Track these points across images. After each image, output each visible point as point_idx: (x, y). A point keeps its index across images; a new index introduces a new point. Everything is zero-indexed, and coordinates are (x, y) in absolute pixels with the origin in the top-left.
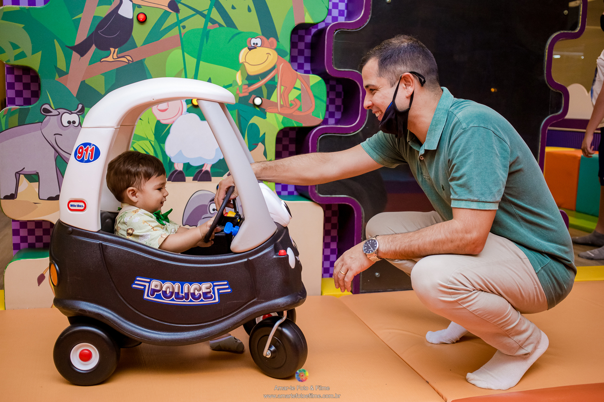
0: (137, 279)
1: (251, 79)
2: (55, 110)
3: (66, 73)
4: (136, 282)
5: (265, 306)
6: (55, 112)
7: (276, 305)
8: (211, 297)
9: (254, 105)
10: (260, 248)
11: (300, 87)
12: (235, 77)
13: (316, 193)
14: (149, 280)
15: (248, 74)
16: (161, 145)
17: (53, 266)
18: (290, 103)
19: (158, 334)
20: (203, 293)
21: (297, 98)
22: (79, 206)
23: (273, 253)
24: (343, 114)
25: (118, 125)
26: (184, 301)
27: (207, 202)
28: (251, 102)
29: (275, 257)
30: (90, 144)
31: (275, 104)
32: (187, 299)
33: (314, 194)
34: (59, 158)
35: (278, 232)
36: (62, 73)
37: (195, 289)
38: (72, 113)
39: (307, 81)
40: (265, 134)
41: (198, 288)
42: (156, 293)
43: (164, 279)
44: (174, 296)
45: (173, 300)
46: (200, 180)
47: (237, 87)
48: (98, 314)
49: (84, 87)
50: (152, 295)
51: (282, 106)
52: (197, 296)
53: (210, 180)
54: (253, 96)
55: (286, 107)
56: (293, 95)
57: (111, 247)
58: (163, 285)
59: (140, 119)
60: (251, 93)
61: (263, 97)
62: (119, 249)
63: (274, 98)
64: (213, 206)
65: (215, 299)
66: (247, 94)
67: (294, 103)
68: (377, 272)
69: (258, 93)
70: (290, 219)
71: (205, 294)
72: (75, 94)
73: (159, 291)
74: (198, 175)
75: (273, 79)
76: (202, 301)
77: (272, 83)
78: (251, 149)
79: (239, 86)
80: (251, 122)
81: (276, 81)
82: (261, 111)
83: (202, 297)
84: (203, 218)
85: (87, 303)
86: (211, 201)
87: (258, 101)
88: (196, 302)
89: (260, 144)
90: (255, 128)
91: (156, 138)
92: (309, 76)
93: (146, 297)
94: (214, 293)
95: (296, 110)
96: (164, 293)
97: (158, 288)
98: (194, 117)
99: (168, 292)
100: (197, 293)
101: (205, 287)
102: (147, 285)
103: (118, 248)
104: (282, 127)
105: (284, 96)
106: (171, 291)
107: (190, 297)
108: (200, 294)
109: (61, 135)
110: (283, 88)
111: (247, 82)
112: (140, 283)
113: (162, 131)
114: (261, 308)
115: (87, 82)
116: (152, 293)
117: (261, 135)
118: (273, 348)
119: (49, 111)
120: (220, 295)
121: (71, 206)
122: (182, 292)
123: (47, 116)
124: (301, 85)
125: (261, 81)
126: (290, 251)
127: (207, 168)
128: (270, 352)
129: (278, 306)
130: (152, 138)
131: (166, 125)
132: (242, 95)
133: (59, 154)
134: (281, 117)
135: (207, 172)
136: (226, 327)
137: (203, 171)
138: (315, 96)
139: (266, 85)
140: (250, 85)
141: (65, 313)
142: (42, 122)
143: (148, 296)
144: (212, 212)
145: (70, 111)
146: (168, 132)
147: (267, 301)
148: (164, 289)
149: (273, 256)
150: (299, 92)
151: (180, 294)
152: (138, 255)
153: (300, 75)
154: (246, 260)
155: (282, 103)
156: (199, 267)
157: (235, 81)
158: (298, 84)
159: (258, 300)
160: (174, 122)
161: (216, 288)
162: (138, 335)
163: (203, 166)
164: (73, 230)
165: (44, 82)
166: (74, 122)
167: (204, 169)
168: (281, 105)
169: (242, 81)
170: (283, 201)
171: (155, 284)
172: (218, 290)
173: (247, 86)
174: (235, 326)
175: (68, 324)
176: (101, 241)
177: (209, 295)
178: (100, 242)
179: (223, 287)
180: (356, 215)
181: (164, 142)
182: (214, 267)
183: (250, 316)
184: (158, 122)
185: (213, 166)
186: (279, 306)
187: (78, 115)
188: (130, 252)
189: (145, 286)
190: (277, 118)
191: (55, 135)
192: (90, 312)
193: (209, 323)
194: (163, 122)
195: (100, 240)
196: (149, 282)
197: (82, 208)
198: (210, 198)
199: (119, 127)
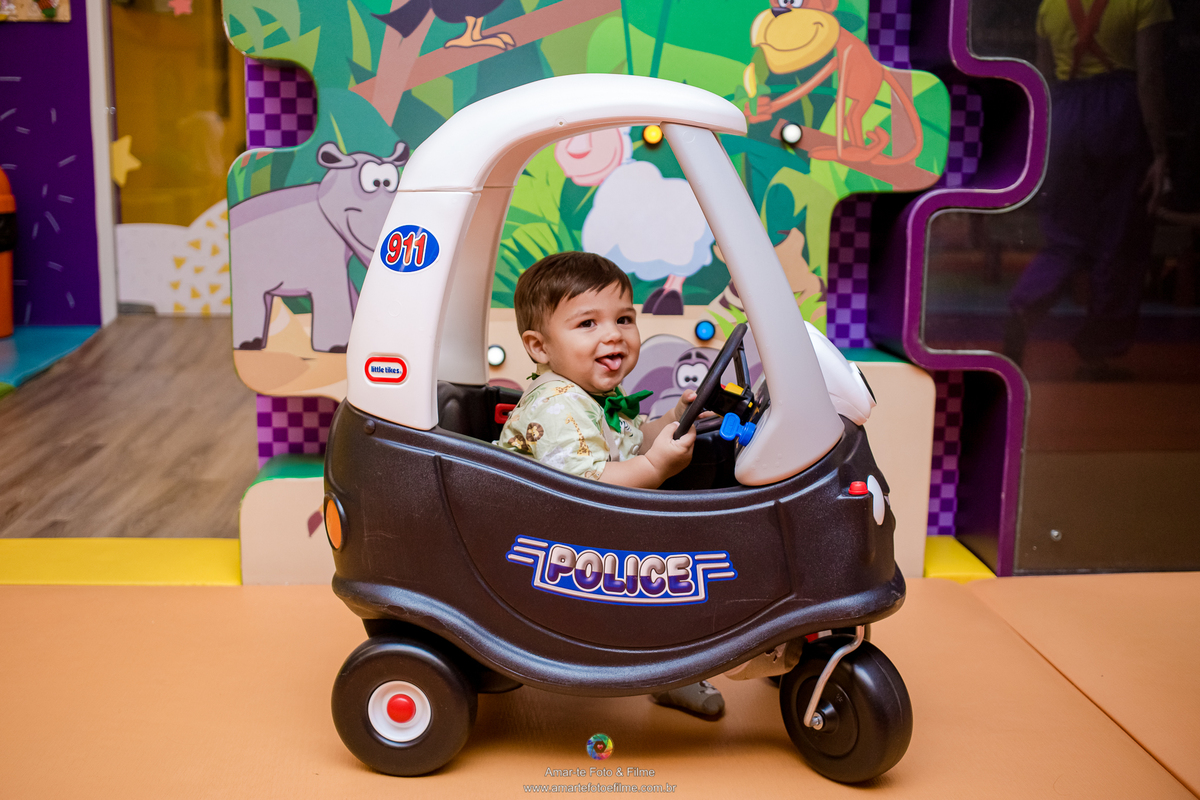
0: (519, 540)
1: (778, 82)
2: (349, 155)
3: (372, 75)
4: (515, 549)
5: (814, 613)
6: (347, 161)
7: (841, 611)
8: (689, 588)
9: (784, 142)
10: (805, 477)
11: (888, 101)
12: (742, 78)
13: (919, 345)
14: (545, 545)
15: (771, 72)
16: (575, 232)
17: (331, 505)
18: (865, 137)
19: (564, 668)
20: (669, 578)
21: (882, 127)
22: (390, 370)
23: (835, 490)
24: (981, 164)
25: (478, 185)
26: (625, 596)
27: (672, 363)
28: (775, 135)
29: (840, 497)
30: (415, 229)
31: (832, 141)
32: (632, 590)
33: (915, 347)
34: (354, 259)
35: (847, 438)
36: (362, 75)
37: (652, 568)
38: (383, 163)
39: (906, 87)
40: (805, 208)
41: (659, 567)
42: (560, 575)
43: (580, 544)
44: (601, 583)
45: (599, 592)
46: (659, 312)
47: (745, 101)
48: (431, 619)
49: (409, 103)
50: (553, 578)
51: (846, 145)
52: (655, 585)
53: (680, 312)
54: (782, 122)
55: (857, 146)
56: (874, 117)
57: (460, 465)
58: (577, 557)
59: (526, 173)
60: (777, 116)
61: (804, 125)
62: (480, 472)
63: (830, 126)
64: (686, 371)
65: (696, 593)
66: (767, 117)
67: (875, 138)
68: (1056, 529)
69: (793, 114)
70: (872, 406)
71: (674, 581)
72: (389, 121)
73: (568, 570)
74: (655, 302)
75: (827, 82)
76: (666, 595)
77: (824, 91)
78: (776, 242)
79: (750, 99)
80: (776, 180)
81: (835, 85)
82: (799, 156)
83: (667, 588)
84: (665, 398)
85: (405, 592)
86: (681, 359)
87: (792, 133)
88: (654, 599)
89: (795, 232)
90: (783, 195)
91: (563, 217)
92: (910, 75)
93: (537, 582)
94: (695, 578)
95: (880, 154)
96: (581, 574)
97: (566, 564)
98: (648, 170)
99: (588, 574)
100: (654, 576)
101: (674, 564)
102: (541, 554)
103: (475, 470)
104: (845, 192)
105: (851, 121)
106: (595, 570)
107: (640, 586)
108: (663, 581)
109: (359, 210)
110: (849, 102)
111: (767, 90)
112: (525, 549)
113: (575, 202)
114: (805, 617)
115: (417, 93)
116: (551, 574)
117: (797, 210)
118: (829, 710)
119: (335, 160)
120: (709, 583)
121: (374, 370)
122: (621, 575)
123: (330, 169)
124: (892, 95)
125: (800, 87)
126: (872, 484)
127: (675, 285)
128: (820, 718)
129: (845, 613)
130: (555, 217)
131: (586, 189)
132: (756, 119)
133: (355, 253)
134: (843, 171)
135: (674, 294)
136: (721, 659)
137: (665, 293)
138: (923, 121)
139: (812, 96)
140: (774, 97)
141: (357, 612)
142: (319, 183)
143: (542, 579)
144: (683, 383)
145: (379, 158)
146: (589, 205)
147: (820, 602)
148: (579, 566)
149: (836, 495)
150: (886, 112)
151: (616, 578)
152: (521, 486)
153: (891, 73)
154: (771, 503)
155: (847, 138)
156: (662, 518)
157: (741, 88)
158: (885, 93)
159: (797, 598)
160: (602, 181)
161: (700, 568)
162: (518, 667)
163: (664, 280)
164: (376, 425)
165: (324, 95)
166: (387, 183)
167: (668, 287)
168: (844, 142)
169: (757, 87)
170: (853, 365)
171: (559, 553)
172: (706, 572)
173: (767, 100)
174: (743, 657)
175: (365, 637)
176: (439, 451)
177: (683, 584)
178: (437, 454)
179: (717, 564)
180: (1010, 397)
181: (580, 226)
182: (698, 518)
183: (779, 635)
184: (569, 182)
185: (688, 282)
186: (849, 614)
187: (396, 167)
188: (503, 479)
189: (536, 558)
190: (834, 173)
191: (346, 210)
192: (412, 612)
193: (682, 648)
194: (580, 181)
195: (436, 450)
196: (546, 550)
197: (397, 376)
198: (681, 353)
199: (481, 188)
